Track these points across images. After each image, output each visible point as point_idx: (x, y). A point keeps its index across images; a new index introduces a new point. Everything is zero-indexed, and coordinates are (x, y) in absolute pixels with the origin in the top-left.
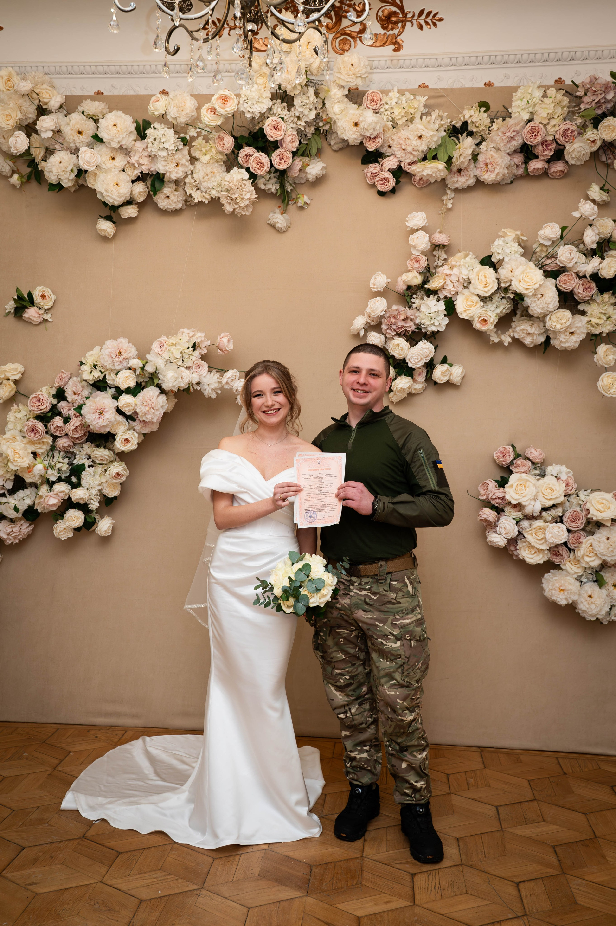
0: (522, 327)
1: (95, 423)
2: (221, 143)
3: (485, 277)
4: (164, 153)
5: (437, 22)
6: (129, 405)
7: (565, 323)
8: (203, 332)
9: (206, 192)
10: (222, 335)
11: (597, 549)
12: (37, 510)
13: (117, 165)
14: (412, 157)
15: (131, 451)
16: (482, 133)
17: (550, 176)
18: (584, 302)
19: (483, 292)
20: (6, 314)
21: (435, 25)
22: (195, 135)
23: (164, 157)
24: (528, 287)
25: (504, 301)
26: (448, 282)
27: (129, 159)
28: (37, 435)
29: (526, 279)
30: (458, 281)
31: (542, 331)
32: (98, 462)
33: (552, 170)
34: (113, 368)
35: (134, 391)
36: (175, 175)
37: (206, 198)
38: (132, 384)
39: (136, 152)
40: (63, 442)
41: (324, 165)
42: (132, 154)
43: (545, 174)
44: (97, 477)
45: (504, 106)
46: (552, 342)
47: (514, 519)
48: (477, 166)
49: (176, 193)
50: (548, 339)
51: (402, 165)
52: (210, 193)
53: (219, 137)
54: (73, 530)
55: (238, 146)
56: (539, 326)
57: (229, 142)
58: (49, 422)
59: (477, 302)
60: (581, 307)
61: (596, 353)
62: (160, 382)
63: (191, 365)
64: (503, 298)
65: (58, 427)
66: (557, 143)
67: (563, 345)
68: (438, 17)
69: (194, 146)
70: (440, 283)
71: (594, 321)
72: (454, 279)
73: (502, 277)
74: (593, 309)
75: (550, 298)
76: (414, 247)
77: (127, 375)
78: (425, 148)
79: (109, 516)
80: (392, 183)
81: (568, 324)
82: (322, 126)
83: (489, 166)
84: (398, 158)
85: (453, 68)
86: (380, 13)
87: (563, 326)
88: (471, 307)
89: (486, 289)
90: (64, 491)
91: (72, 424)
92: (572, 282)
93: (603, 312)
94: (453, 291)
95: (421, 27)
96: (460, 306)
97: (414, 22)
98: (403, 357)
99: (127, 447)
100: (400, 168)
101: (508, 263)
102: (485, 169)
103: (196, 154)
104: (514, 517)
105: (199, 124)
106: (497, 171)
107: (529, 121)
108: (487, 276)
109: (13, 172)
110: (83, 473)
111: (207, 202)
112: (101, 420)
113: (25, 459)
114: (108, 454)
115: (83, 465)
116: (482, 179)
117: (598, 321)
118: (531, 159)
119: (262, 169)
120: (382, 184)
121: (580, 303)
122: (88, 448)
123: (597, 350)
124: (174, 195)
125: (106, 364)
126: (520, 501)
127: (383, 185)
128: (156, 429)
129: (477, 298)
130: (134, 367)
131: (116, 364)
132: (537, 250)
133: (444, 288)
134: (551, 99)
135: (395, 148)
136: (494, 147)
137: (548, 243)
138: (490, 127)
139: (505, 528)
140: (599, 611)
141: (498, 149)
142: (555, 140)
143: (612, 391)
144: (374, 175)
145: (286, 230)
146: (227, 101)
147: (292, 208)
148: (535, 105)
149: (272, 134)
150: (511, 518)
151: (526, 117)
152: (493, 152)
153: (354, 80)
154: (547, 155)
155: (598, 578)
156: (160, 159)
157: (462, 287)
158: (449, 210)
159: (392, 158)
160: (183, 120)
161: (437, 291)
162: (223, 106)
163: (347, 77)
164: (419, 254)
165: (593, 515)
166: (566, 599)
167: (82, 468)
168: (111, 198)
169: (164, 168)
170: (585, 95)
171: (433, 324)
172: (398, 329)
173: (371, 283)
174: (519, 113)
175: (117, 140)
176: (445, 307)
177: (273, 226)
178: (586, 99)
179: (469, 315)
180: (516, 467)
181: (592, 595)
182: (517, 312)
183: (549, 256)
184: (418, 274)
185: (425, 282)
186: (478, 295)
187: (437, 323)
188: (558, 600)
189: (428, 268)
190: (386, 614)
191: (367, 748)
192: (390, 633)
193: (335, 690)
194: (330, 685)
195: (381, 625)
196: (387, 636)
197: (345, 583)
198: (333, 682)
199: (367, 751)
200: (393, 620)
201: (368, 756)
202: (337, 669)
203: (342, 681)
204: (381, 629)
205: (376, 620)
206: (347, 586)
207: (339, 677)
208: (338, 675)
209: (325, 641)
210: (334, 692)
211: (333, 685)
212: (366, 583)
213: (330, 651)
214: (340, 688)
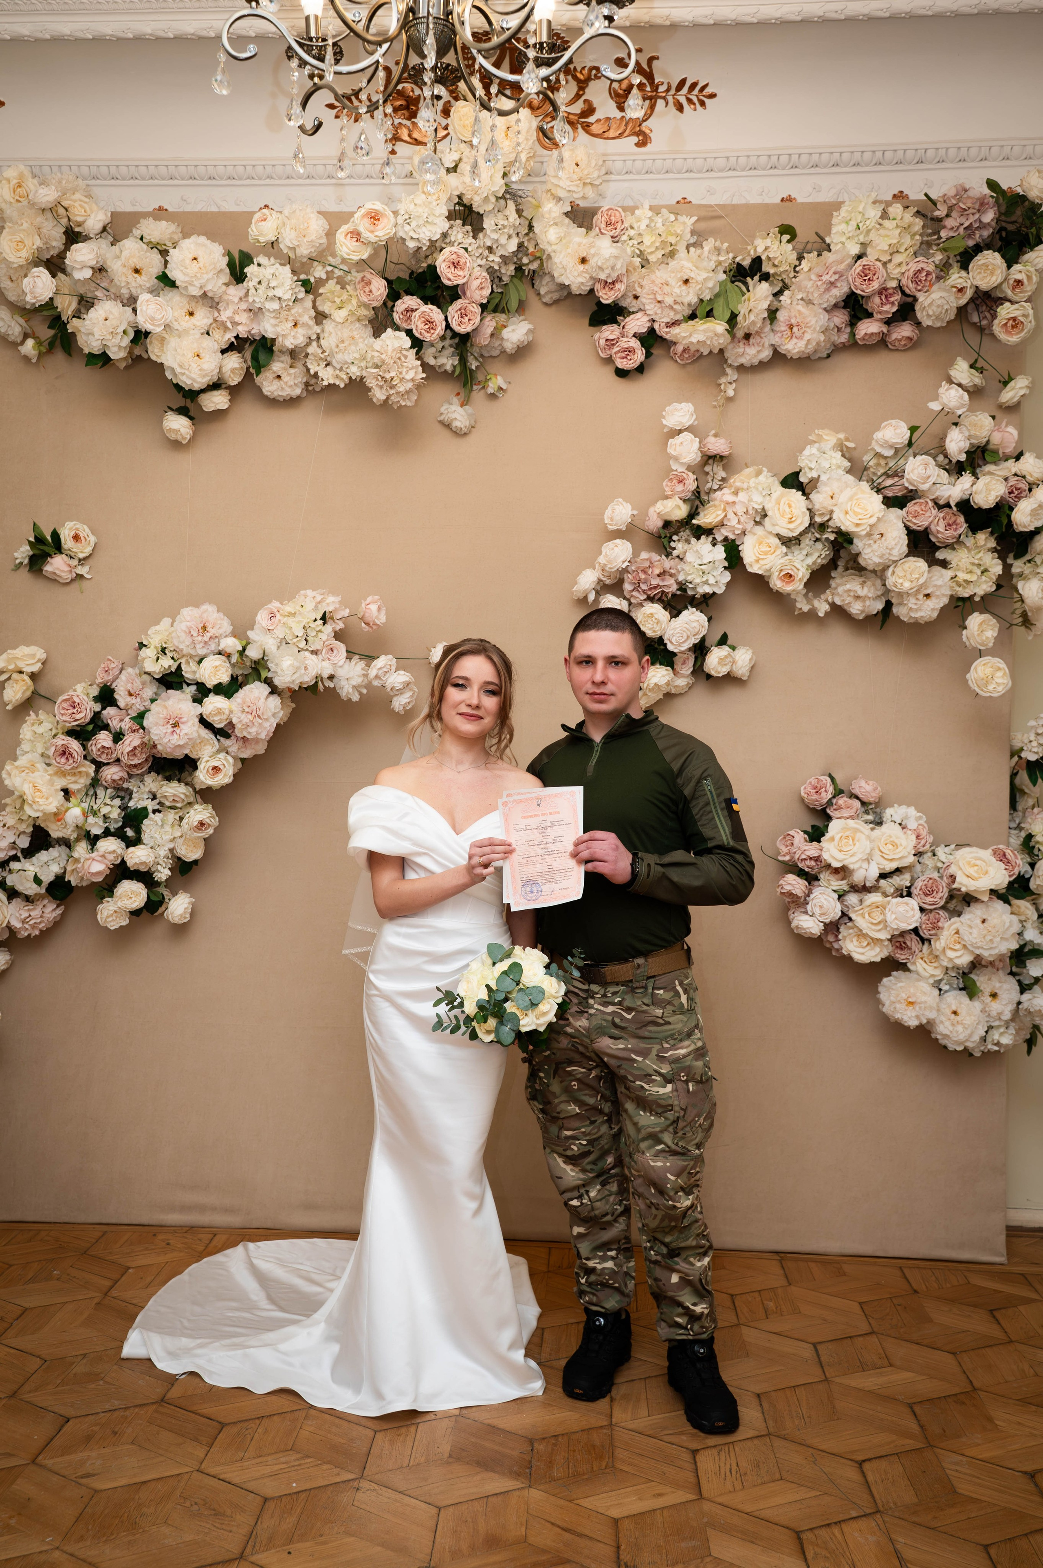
0: (848, 586)
1: (166, 740)
2: (367, 290)
3: (790, 506)
4: (275, 306)
5: (705, 100)
6: (219, 711)
7: (918, 579)
8: (338, 595)
9: (341, 369)
10: (369, 599)
11: (966, 938)
12: (69, 881)
13: (198, 324)
14: (672, 314)
15: (222, 787)
16: (784, 276)
17: (890, 346)
18: (945, 547)
19: (786, 531)
20: (16, 566)
21: (702, 104)
22: (324, 277)
23: (274, 311)
24: (859, 522)
25: (819, 545)
26: (731, 515)
27: (216, 314)
28: (71, 761)
29: (857, 510)
30: (746, 513)
31: (879, 593)
32: (168, 804)
33: (894, 336)
34: (193, 652)
35: (228, 690)
36: (292, 341)
37: (342, 379)
38: (225, 678)
39: (228, 304)
40: (111, 773)
41: (531, 326)
42: (221, 306)
43: (882, 343)
44: (168, 828)
45: (817, 234)
46: (895, 610)
47: (834, 891)
48: (775, 328)
49: (292, 371)
50: (889, 605)
51: (656, 326)
52: (348, 371)
53: (363, 279)
54: (128, 914)
55: (394, 295)
56: (874, 585)
57: (379, 288)
58: (89, 740)
59: (777, 547)
60: (940, 555)
61: (966, 628)
62: (270, 675)
63: (319, 648)
64: (817, 540)
65: (103, 747)
66: (903, 292)
67: (913, 615)
68: (708, 91)
69: (321, 294)
70: (718, 515)
71: (962, 576)
72: (740, 509)
73: (817, 506)
74: (960, 559)
75: (894, 539)
76: (676, 459)
77: (217, 663)
78: (695, 300)
79: (186, 891)
80: (639, 356)
81: (922, 581)
82: (527, 264)
83: (795, 329)
84: (649, 315)
85: (731, 173)
86: (615, 85)
87: (914, 584)
88: (766, 554)
89: (792, 526)
90: (114, 851)
91: (127, 742)
92: (928, 514)
93: (977, 562)
94: (738, 529)
95: (680, 108)
96: (749, 554)
97: (670, 98)
98: (659, 634)
99: (216, 779)
100: (652, 331)
101: (825, 484)
102: (789, 334)
103: (325, 307)
104: (834, 888)
105: (330, 258)
106: (807, 336)
107: (857, 258)
108: (793, 505)
109: (26, 336)
110: (145, 822)
111: (342, 385)
112: (176, 736)
113: (51, 800)
114: (184, 791)
115: (145, 809)
116: (782, 350)
117: (968, 577)
118: (860, 319)
119: (432, 331)
120: (623, 358)
121: (939, 548)
122: (152, 782)
123: (967, 623)
124: (289, 374)
125: (181, 647)
126: (845, 863)
127: (625, 360)
128: (263, 752)
129: (777, 541)
130: (229, 650)
131: (198, 646)
132: (871, 463)
133: (722, 524)
134: (895, 222)
135: (645, 299)
136: (802, 299)
137: (889, 453)
138: (796, 266)
139: (821, 907)
140: (970, 1035)
141: (809, 302)
142: (900, 287)
143: (991, 688)
144: (610, 343)
145: (470, 432)
146: (378, 220)
147: (478, 396)
148: (868, 231)
149: (450, 276)
150: (830, 890)
151: (855, 250)
152: (801, 307)
153: (580, 189)
154: (887, 312)
155: (967, 984)
156: (267, 314)
157: (753, 523)
158: (730, 399)
159: (639, 315)
160: (304, 251)
161: (712, 529)
162: (372, 227)
163: (569, 183)
164: (683, 470)
165: (961, 884)
166: (917, 1017)
167: (142, 813)
168: (188, 377)
169: (273, 330)
170: (948, 216)
171: (706, 582)
172: (650, 589)
173: (605, 516)
174: (843, 243)
175: (197, 283)
176: (724, 555)
177: (447, 426)
178: (950, 223)
179: (764, 567)
180: (835, 810)
181: (959, 1011)
182: (839, 563)
183: (890, 473)
184: (681, 503)
185: (693, 515)
186: (778, 536)
187: (712, 581)
188: (905, 1018)
189: (697, 493)
190: (647, 1041)
191: (613, 1253)
192: (656, 1071)
193: (564, 1162)
194: (555, 1155)
195: (640, 1059)
196: (651, 1075)
197: (581, 994)
198: (560, 1150)
199: (613, 1258)
200: (659, 1051)
201: (615, 1265)
202: (568, 1130)
203: (575, 1148)
204: (640, 1065)
205: (632, 1051)
206: (584, 998)
207: (571, 1141)
208: (568, 1138)
209: (548, 1086)
210: (563, 1165)
211: (561, 1155)
212: (614, 994)
213: (556, 1101)
214: (572, 1160)
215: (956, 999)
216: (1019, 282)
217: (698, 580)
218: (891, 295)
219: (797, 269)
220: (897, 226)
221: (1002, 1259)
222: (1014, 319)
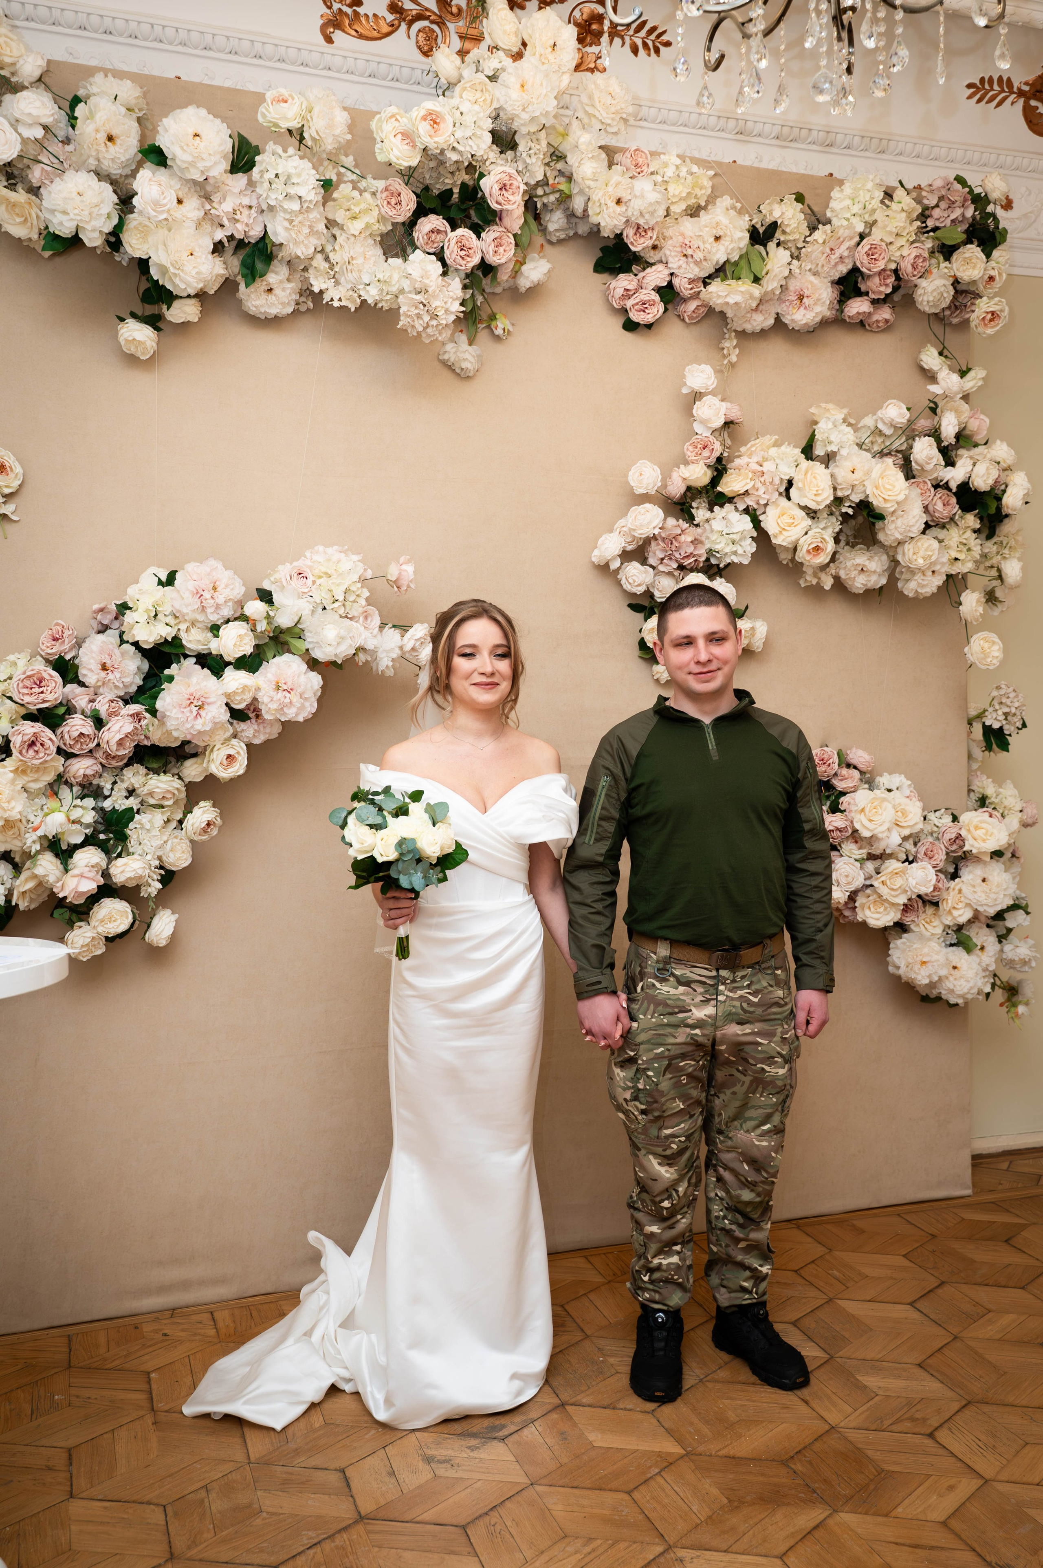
0: (856, 560)
1: (189, 726)
2: (393, 201)
3: (816, 479)
4: (295, 206)
5: (661, 47)
6: (245, 688)
7: (931, 556)
9: (353, 291)
11: (971, 897)
13: (190, 215)
14: (698, 270)
15: (231, 780)
16: (790, 245)
17: (867, 327)
18: (935, 526)
19: (814, 503)
21: (657, 51)
22: (334, 178)
23: (292, 211)
24: (887, 498)
26: (759, 485)
27: (210, 206)
28: (41, 755)
29: (886, 486)
30: (771, 483)
31: (885, 568)
32: (152, 801)
33: (875, 317)
34: (200, 617)
35: (251, 663)
37: (354, 302)
38: (248, 650)
39: (225, 196)
40: (81, 767)
41: (550, 266)
42: (216, 198)
43: (862, 324)
44: (155, 832)
45: (808, 206)
46: (900, 585)
47: (856, 860)
48: (783, 297)
49: (287, 285)
50: (893, 580)
51: (676, 282)
52: (361, 293)
53: (386, 189)
54: (106, 941)
55: (421, 212)
56: (883, 559)
57: (409, 203)
58: (60, 725)
59: (801, 519)
62: (306, 646)
63: (356, 614)
64: (831, 514)
65: (77, 735)
66: (898, 278)
67: (919, 590)
68: (665, 38)
69: (334, 199)
70: (747, 484)
71: (954, 554)
72: (768, 479)
73: (839, 481)
74: (954, 536)
75: (917, 515)
76: (704, 422)
77: (238, 631)
78: (724, 259)
80: (657, 311)
81: (934, 558)
82: (541, 196)
83: (805, 300)
84: (670, 268)
85: (682, 129)
86: (577, 13)
87: (926, 561)
88: (791, 526)
89: (819, 499)
90: (97, 864)
91: (116, 728)
92: (928, 494)
93: (965, 541)
94: (764, 498)
95: (635, 50)
96: (769, 523)
97: (627, 39)
99: (230, 770)
100: (670, 285)
101: (843, 459)
102: (797, 304)
104: (857, 857)
105: (343, 158)
106: (817, 309)
107: (862, 237)
108: (818, 477)
110: (131, 825)
111: (353, 309)
112: (200, 721)
113: (13, 804)
114: (179, 786)
115: (132, 808)
116: (786, 320)
117: (956, 555)
118: (849, 298)
119: (469, 259)
120: (638, 311)
122: (135, 776)
123: (961, 599)
124: (283, 289)
125: (185, 611)
126: (875, 832)
127: (642, 313)
129: (803, 514)
131: (209, 610)
132: (867, 441)
133: (747, 493)
134: (900, 205)
135: (670, 251)
136: (810, 270)
137: (888, 431)
138: (806, 237)
139: (847, 876)
140: (971, 988)
141: (816, 274)
142: (896, 271)
143: (989, 660)
144: (628, 294)
145: (474, 375)
146: (437, 124)
147: (483, 335)
148: (874, 211)
149: (500, 199)
150: (852, 860)
151: (860, 228)
152: (812, 278)
153: (615, 123)
154: (881, 292)
155: (962, 939)
156: (282, 214)
157: (777, 493)
158: (732, 365)
159: (660, 267)
160: (329, 145)
161: (733, 498)
162: (432, 132)
163: (605, 115)
164: (708, 434)
165: (972, 846)
166: (930, 976)
167: (128, 815)
168: (181, 280)
169: (287, 234)
170: (937, 206)
171: (735, 553)
172: (683, 559)
173: (630, 478)
174: (848, 220)
175: (201, 165)
176: (752, 526)
177: (449, 367)
178: (936, 213)
179: (789, 539)
180: (841, 780)
181: (958, 965)
182: (841, 538)
183: (886, 451)
184: (705, 468)
185: (715, 481)
186: (805, 508)
187: (740, 551)
188: (919, 977)
189: (719, 460)
190: (772, 1023)
191: (678, 1248)
192: (779, 1053)
193: (659, 1164)
194: (651, 1157)
195: (765, 1042)
196: (774, 1058)
197: (708, 982)
198: (659, 1150)
199: (678, 1253)
200: (783, 1033)
201: (680, 1260)
202: (667, 1128)
203: (674, 1146)
204: (764, 1048)
205: (759, 1034)
206: (711, 986)
207: (671, 1140)
208: (668, 1137)
209: (657, 1085)
210: (658, 1167)
211: (656, 1155)
212: (743, 977)
213: (663, 1100)
214: (668, 1160)
215: (958, 955)
216: (991, 278)
217: (727, 550)
218: (889, 276)
219: (808, 239)
220: (903, 210)
221: (969, 1192)
222: (993, 313)
